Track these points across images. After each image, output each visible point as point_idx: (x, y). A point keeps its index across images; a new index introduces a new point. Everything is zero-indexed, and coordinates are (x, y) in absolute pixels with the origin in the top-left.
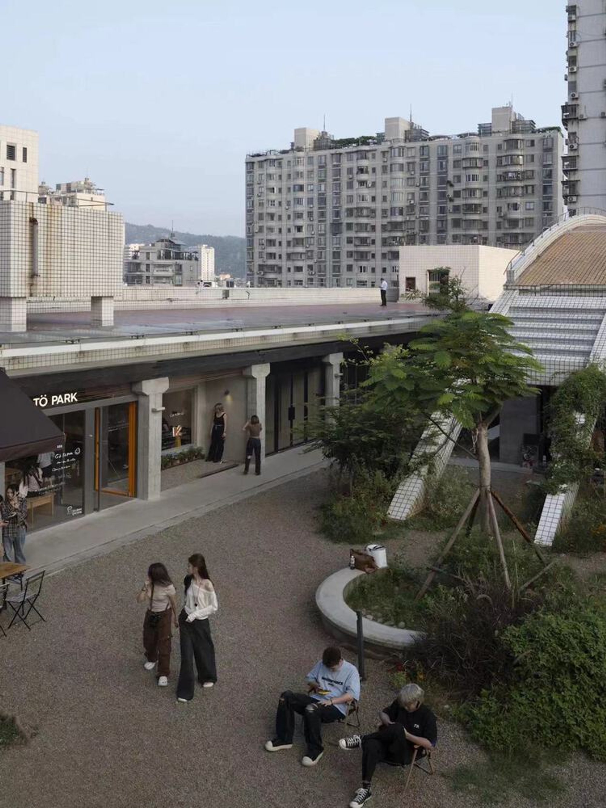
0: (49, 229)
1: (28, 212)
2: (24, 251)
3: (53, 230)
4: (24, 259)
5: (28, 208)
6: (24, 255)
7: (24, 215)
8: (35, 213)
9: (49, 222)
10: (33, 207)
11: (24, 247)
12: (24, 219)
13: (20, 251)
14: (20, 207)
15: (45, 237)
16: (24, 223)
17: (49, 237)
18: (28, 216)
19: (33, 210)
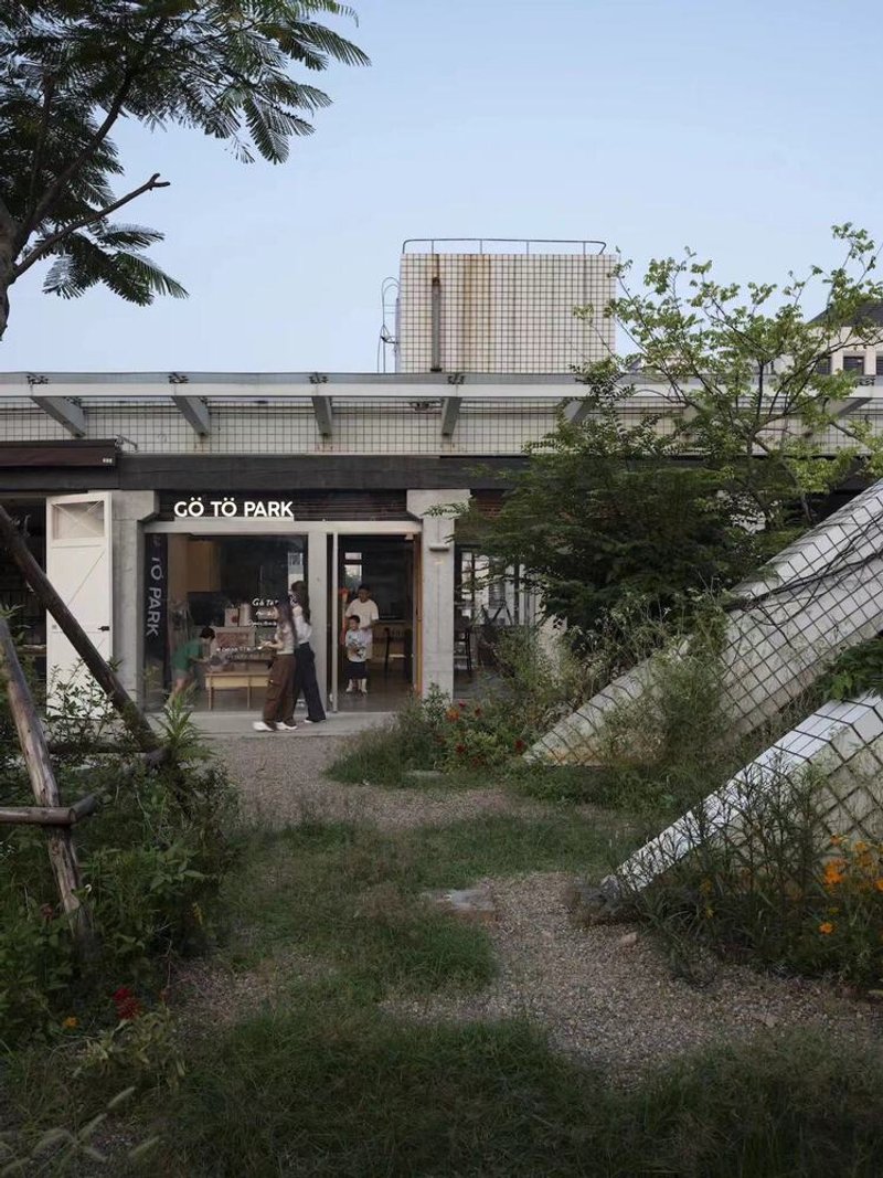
0: (467, 295)
1: (430, 270)
2: (423, 333)
3: (474, 295)
4: (423, 346)
5: (430, 263)
6: (422, 340)
7: (423, 276)
8: (442, 270)
9: (467, 283)
10: (438, 260)
11: (423, 327)
12: (423, 282)
13: (416, 333)
14: (417, 263)
15: (461, 308)
16: (423, 289)
17: (467, 308)
18: (430, 276)
19: (438, 266)
